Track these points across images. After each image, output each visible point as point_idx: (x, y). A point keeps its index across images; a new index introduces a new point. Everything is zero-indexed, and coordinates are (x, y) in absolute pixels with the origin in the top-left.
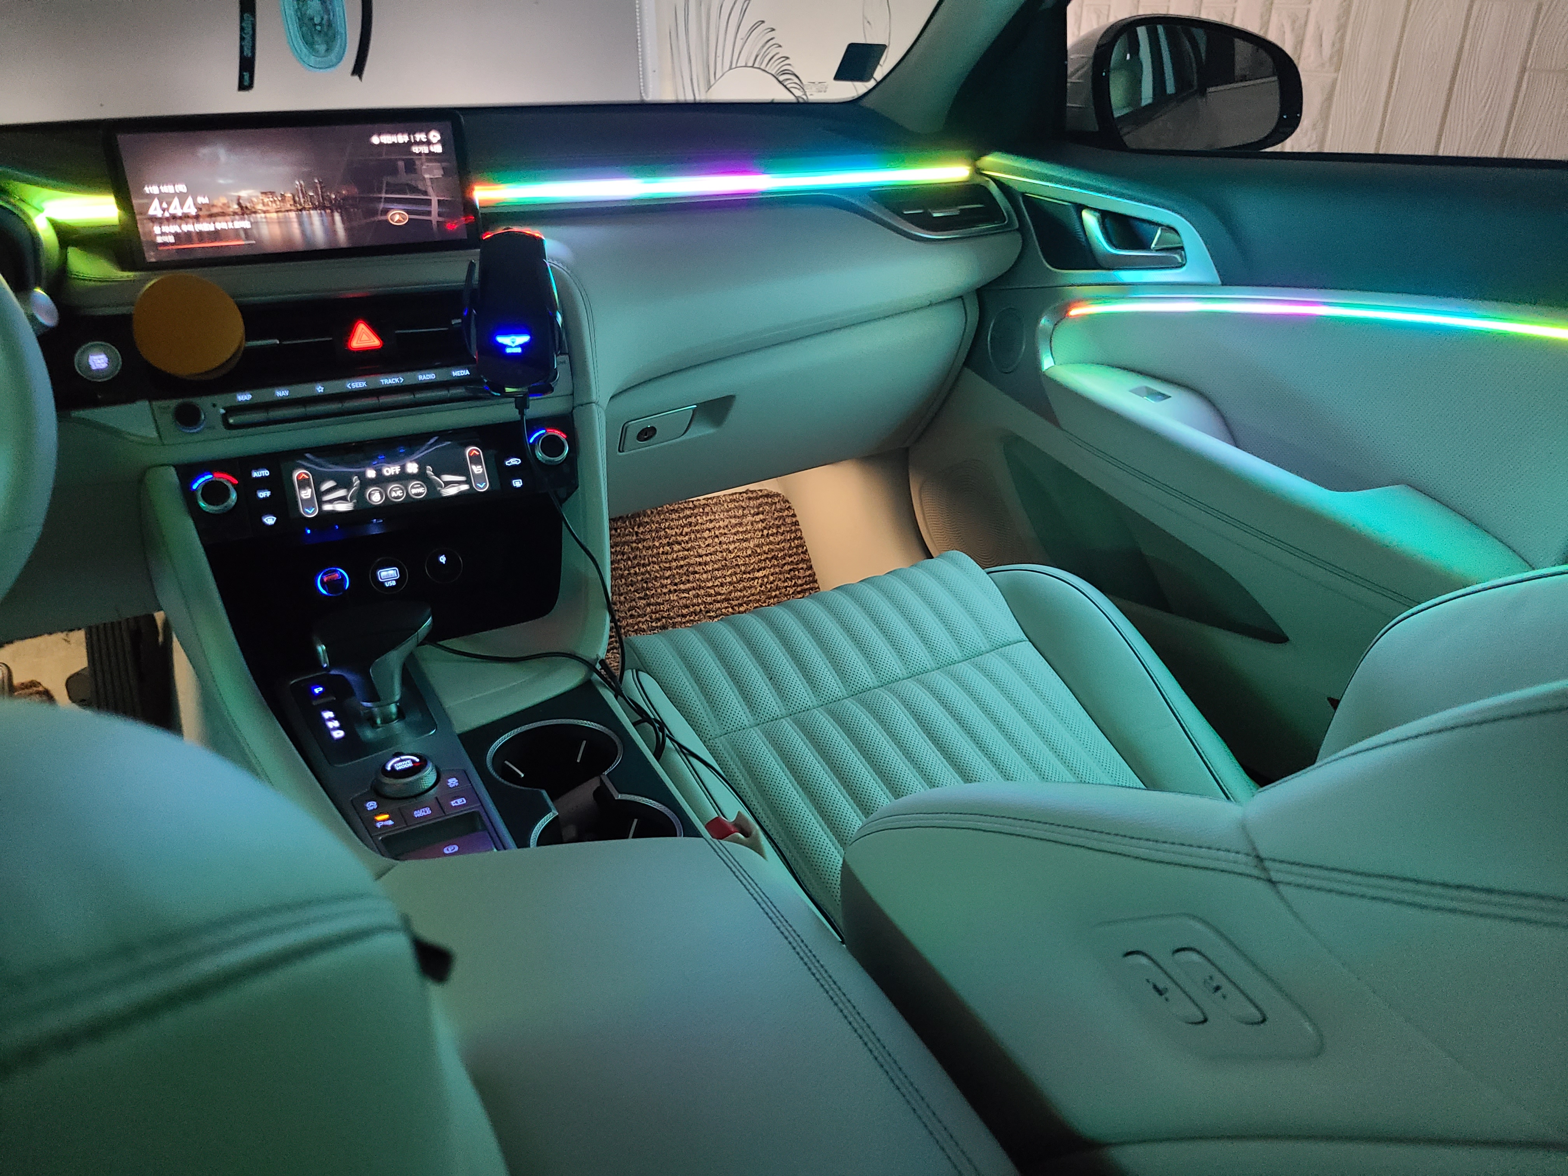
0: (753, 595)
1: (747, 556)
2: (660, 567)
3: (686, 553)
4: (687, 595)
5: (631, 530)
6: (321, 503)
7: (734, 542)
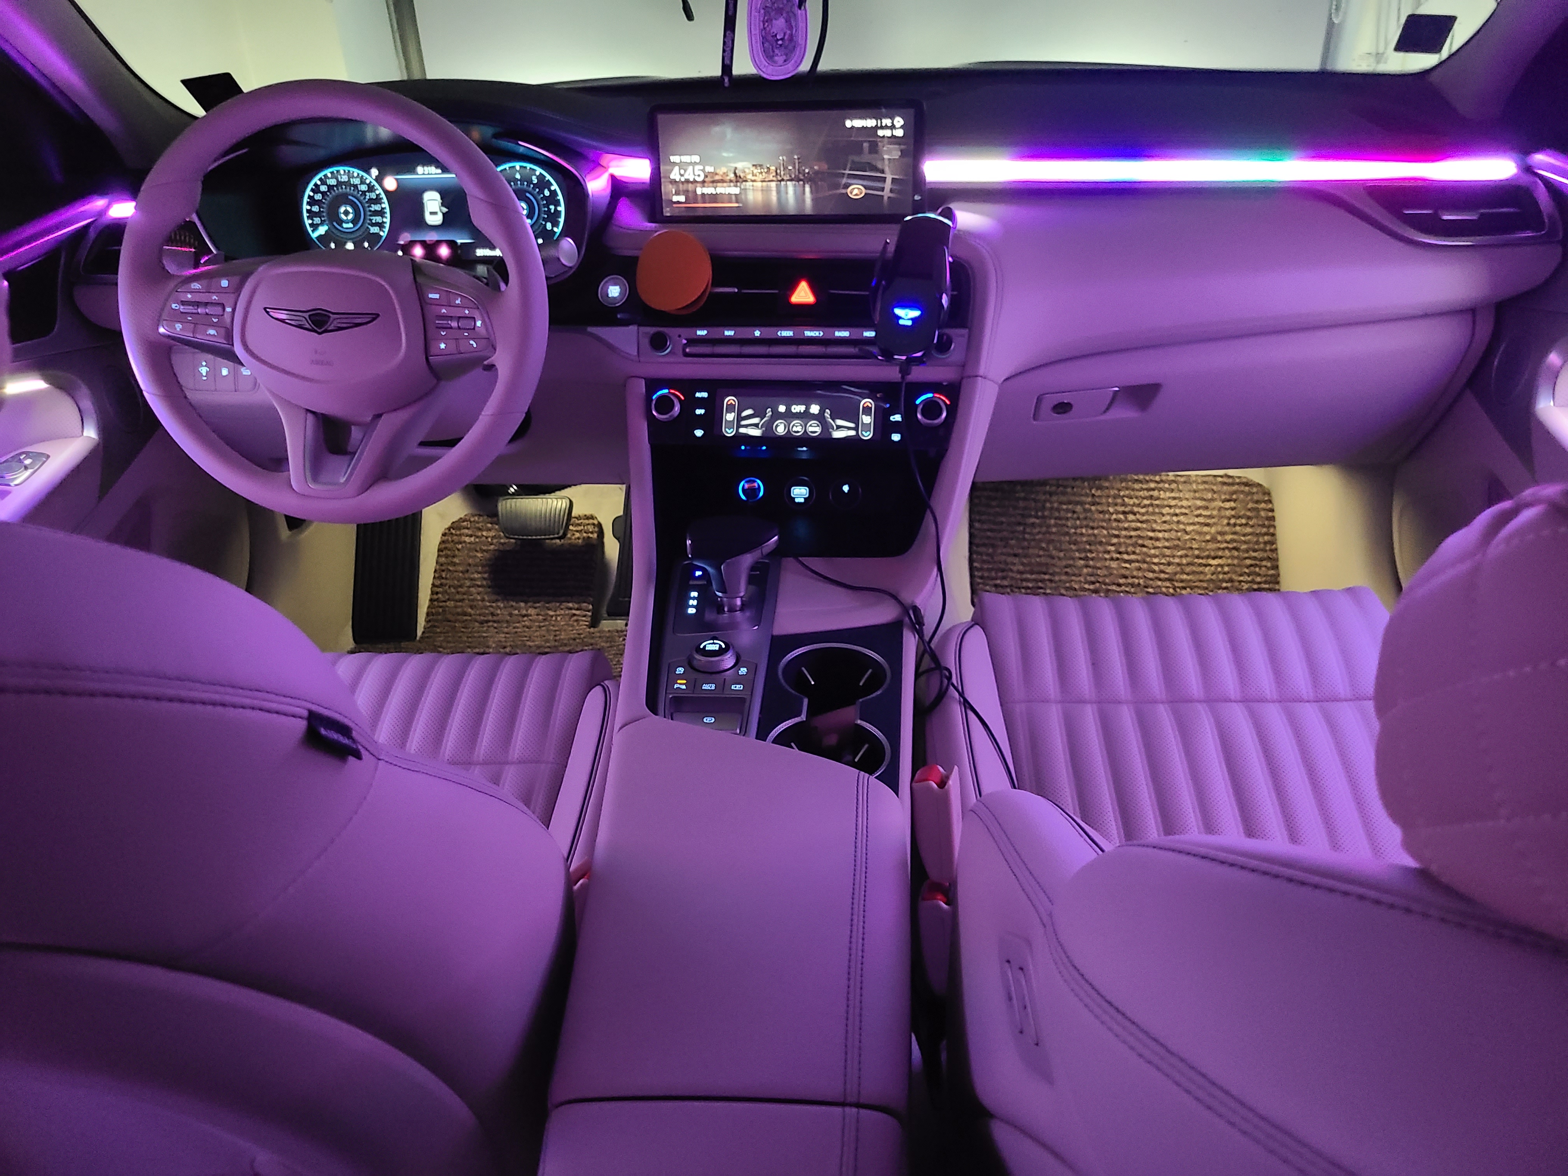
0: (1201, 581)
1: (1204, 541)
2: (1108, 533)
3: (1139, 525)
4: (1127, 565)
5: (1088, 491)
6: (739, 426)
7: (1193, 524)
